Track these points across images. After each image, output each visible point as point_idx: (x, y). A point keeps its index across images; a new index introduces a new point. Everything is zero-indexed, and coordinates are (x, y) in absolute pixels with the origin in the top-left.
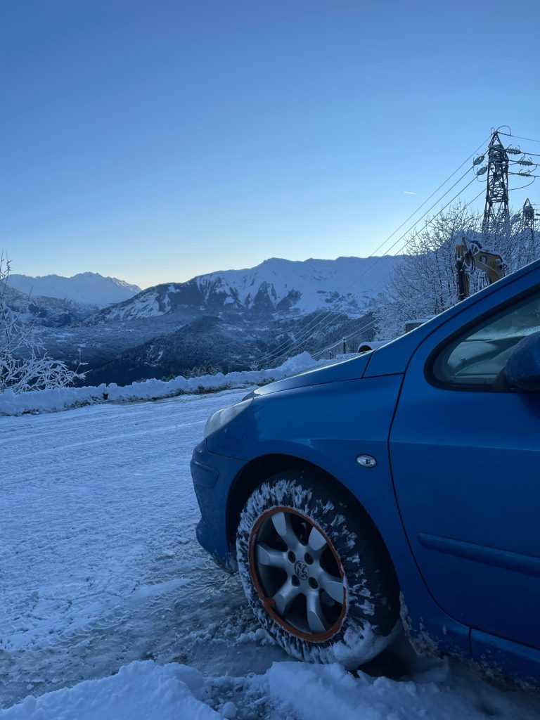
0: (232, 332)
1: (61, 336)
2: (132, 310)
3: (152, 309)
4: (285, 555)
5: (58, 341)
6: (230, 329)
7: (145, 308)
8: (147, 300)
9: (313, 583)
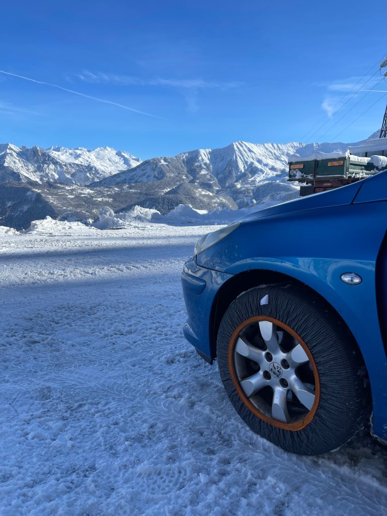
0: (205, 196)
1: (85, 192)
2: (135, 176)
3: (148, 176)
4: (264, 353)
5: (82, 196)
6: (203, 193)
7: (144, 175)
8: (145, 169)
9: (284, 383)
